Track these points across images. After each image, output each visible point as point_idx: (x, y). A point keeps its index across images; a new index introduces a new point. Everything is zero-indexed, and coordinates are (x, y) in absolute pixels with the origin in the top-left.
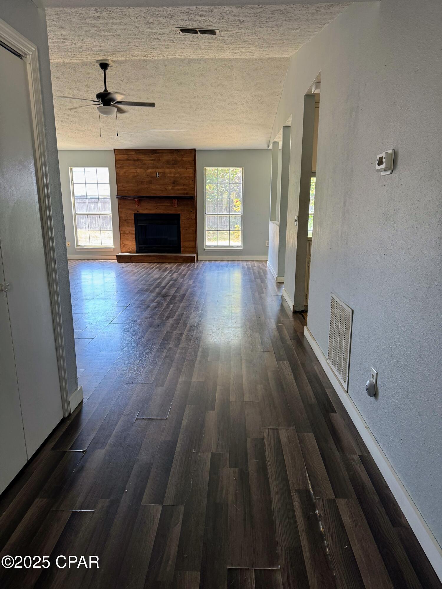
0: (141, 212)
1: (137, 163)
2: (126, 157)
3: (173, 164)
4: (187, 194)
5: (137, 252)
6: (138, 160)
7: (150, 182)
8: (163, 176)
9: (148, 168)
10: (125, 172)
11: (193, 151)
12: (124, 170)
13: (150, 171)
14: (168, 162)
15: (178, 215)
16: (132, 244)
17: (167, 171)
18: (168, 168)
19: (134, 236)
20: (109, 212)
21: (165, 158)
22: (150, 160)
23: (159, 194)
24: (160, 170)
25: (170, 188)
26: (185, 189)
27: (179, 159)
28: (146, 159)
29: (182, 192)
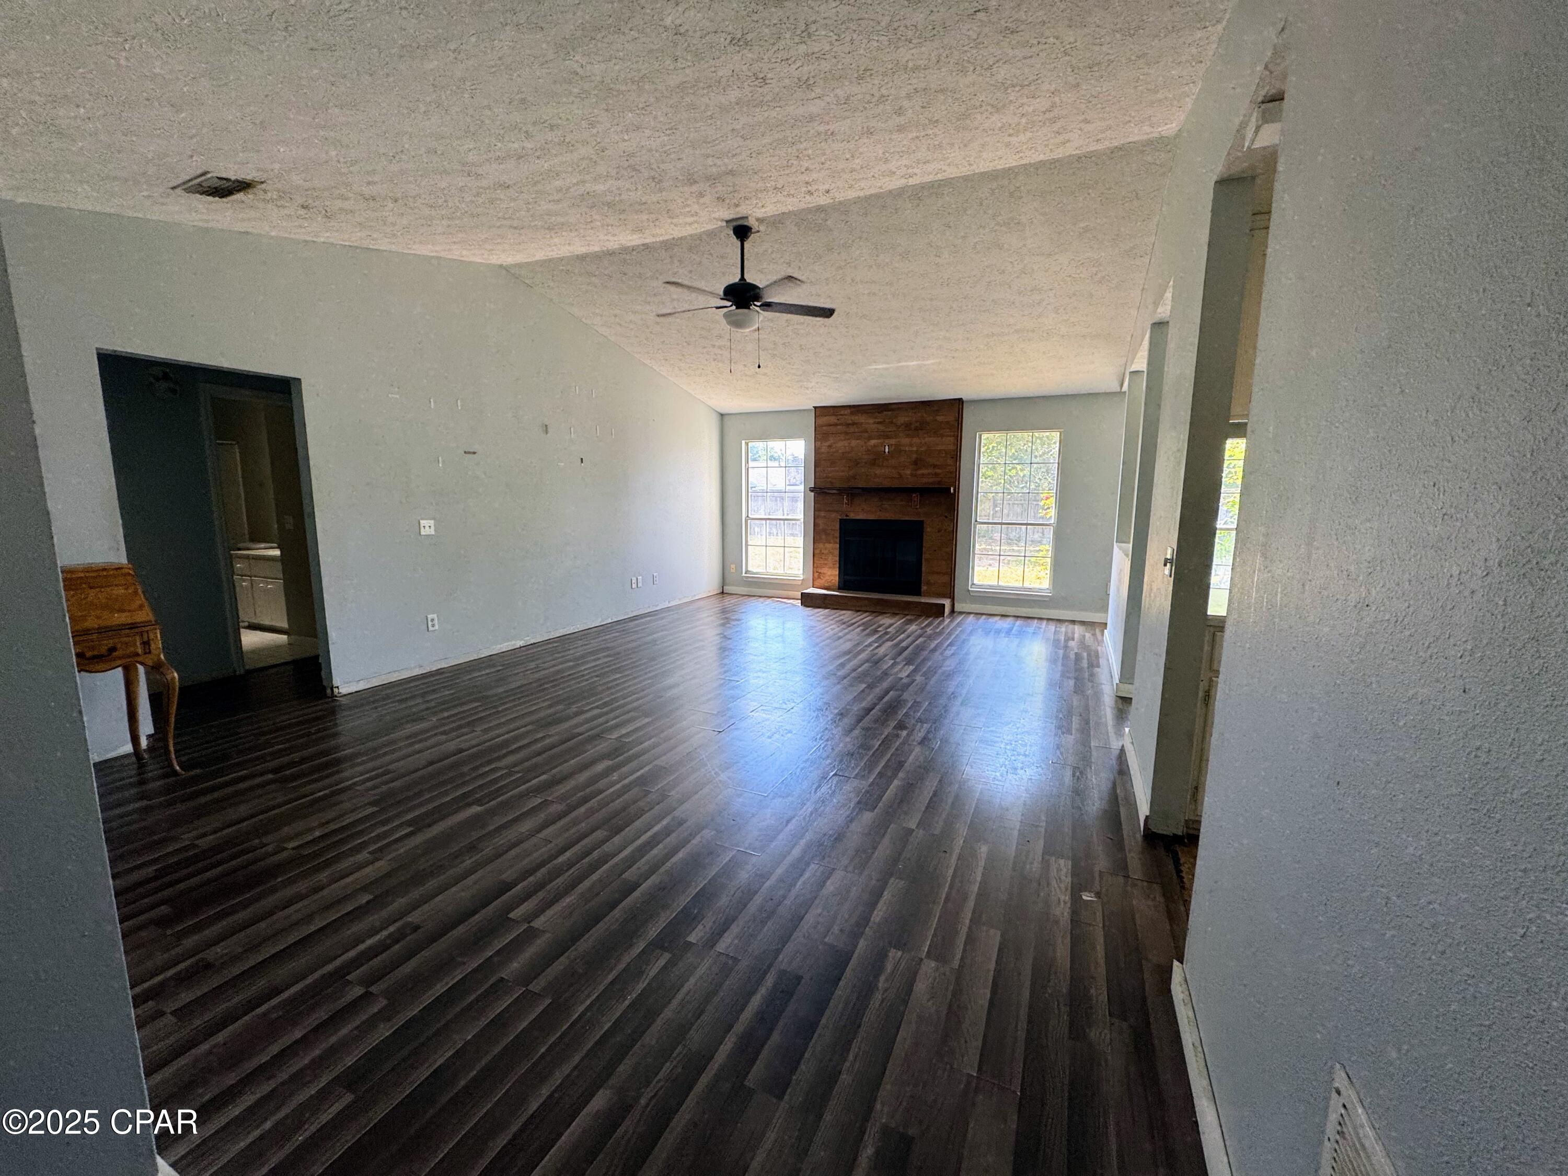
0: (852, 516)
1: (852, 429)
2: (833, 419)
3: (916, 429)
4: (939, 483)
5: (840, 588)
6: (854, 424)
7: (873, 463)
8: (897, 451)
9: (870, 438)
10: (830, 446)
11: (957, 404)
12: (827, 444)
13: (873, 442)
14: (907, 426)
15: (921, 523)
16: (832, 574)
17: (906, 441)
18: (908, 436)
19: (837, 559)
20: (801, 516)
21: (902, 419)
22: (874, 423)
23: (887, 484)
24: (893, 441)
25: (908, 472)
26: (936, 475)
27: (929, 419)
28: (869, 422)
29: (931, 480)
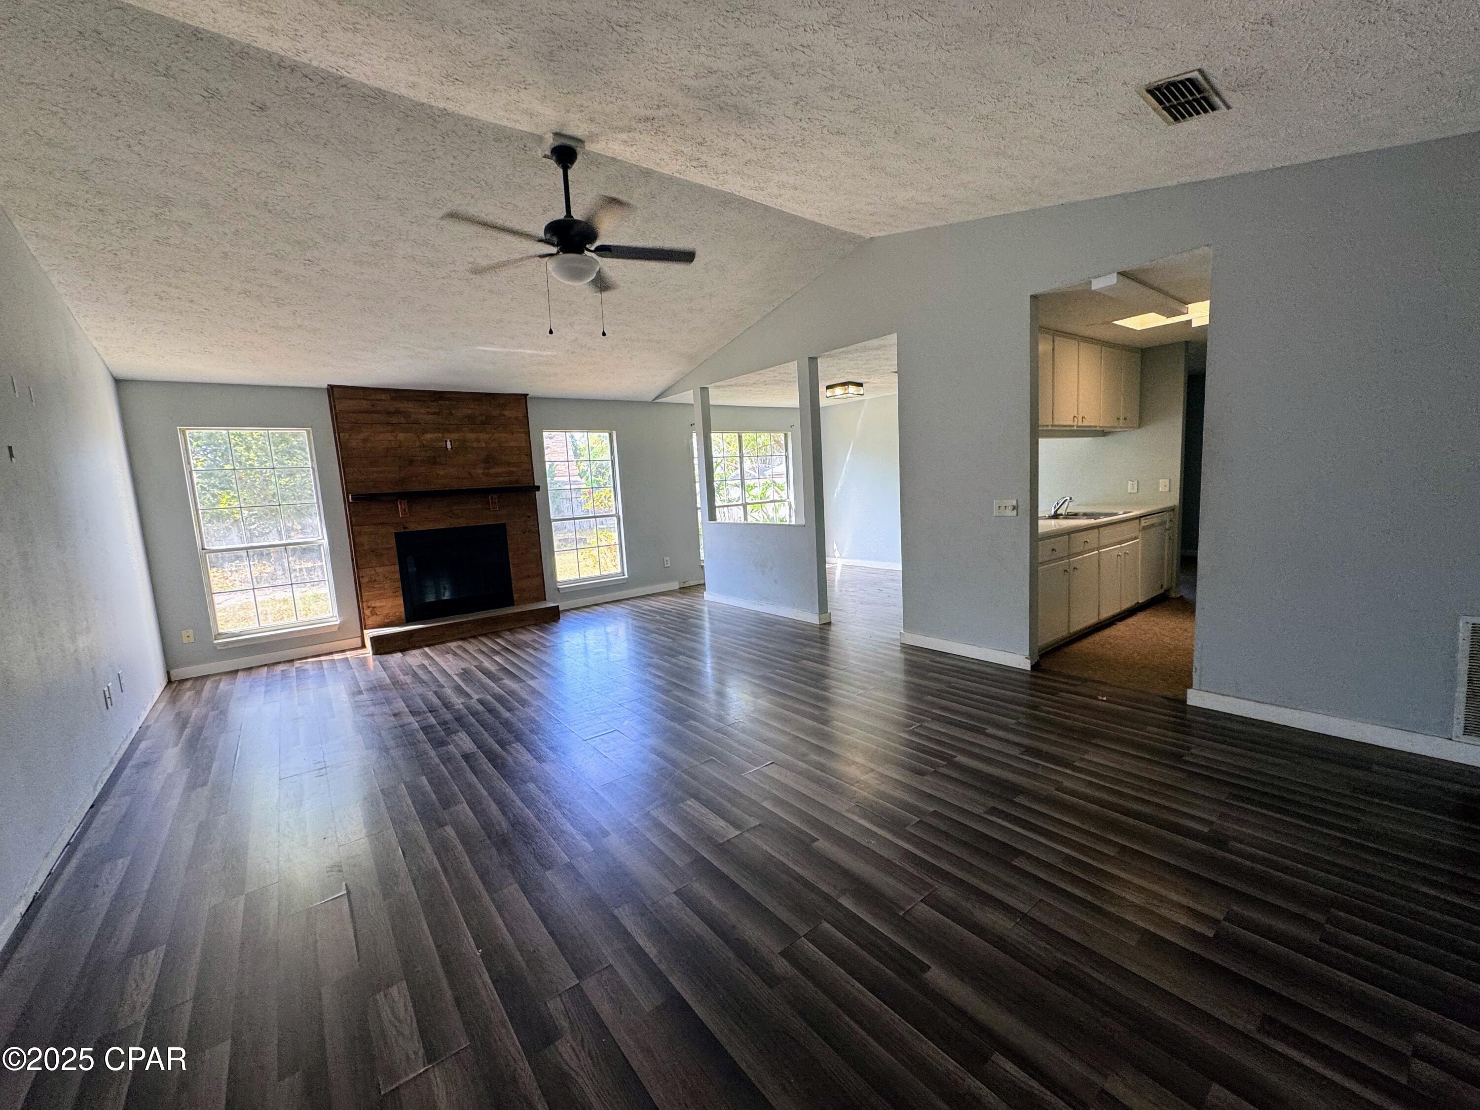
0: (413, 527)
1: (394, 420)
2: (364, 405)
3: (483, 423)
4: (517, 481)
5: (409, 621)
6: (398, 412)
7: (433, 461)
8: (462, 447)
9: (425, 431)
10: (365, 441)
11: (521, 399)
12: (362, 436)
13: (429, 436)
14: (471, 419)
15: (502, 528)
16: (394, 605)
17: (471, 436)
18: (472, 431)
19: (399, 584)
21: (464, 411)
22: (428, 413)
23: (455, 485)
24: (455, 436)
25: (480, 471)
26: (511, 473)
27: (495, 413)
28: (420, 412)
29: (507, 479)
